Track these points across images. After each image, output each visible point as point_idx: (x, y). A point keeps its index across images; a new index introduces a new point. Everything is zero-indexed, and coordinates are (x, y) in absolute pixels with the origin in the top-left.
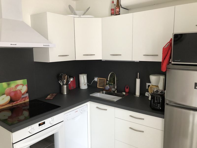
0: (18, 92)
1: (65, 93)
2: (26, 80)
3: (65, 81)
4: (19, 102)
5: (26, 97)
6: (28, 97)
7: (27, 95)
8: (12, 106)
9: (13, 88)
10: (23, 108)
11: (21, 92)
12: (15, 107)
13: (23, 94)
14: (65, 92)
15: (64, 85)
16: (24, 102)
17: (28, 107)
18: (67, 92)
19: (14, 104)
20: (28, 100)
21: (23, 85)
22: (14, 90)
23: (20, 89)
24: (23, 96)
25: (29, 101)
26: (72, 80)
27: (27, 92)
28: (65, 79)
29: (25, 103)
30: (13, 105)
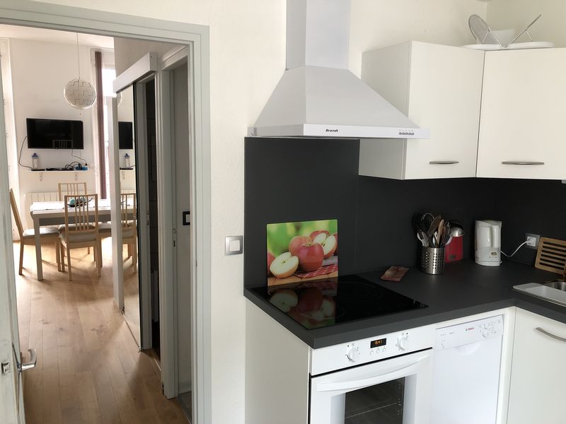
0: (317, 249)
1: (434, 270)
2: (335, 222)
3: (437, 236)
4: (317, 276)
5: (331, 265)
6: (336, 264)
7: (335, 260)
8: (302, 283)
9: (305, 238)
10: (324, 293)
11: (322, 251)
12: (307, 285)
13: (326, 257)
14: (434, 267)
15: (431, 246)
16: (326, 277)
17: (334, 292)
18: (438, 268)
19: (306, 278)
20: (335, 274)
21: (328, 234)
22: (308, 244)
23: (320, 243)
24: (325, 263)
25: (339, 277)
26: (457, 234)
27: (335, 254)
28: (437, 230)
29: (328, 281)
30: (303, 280)
